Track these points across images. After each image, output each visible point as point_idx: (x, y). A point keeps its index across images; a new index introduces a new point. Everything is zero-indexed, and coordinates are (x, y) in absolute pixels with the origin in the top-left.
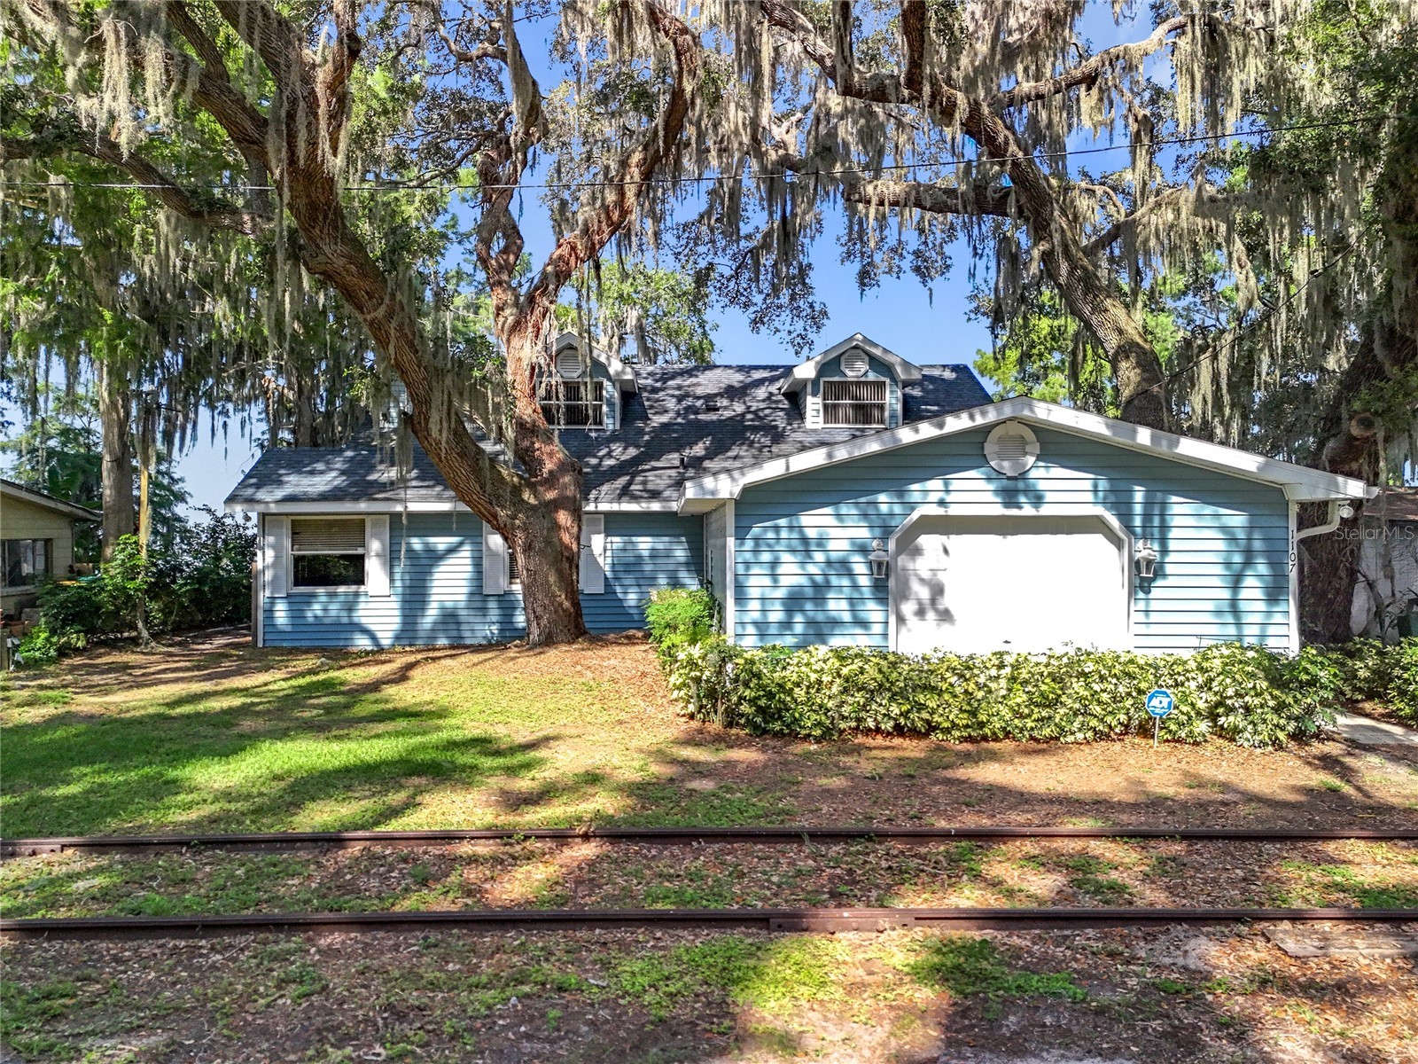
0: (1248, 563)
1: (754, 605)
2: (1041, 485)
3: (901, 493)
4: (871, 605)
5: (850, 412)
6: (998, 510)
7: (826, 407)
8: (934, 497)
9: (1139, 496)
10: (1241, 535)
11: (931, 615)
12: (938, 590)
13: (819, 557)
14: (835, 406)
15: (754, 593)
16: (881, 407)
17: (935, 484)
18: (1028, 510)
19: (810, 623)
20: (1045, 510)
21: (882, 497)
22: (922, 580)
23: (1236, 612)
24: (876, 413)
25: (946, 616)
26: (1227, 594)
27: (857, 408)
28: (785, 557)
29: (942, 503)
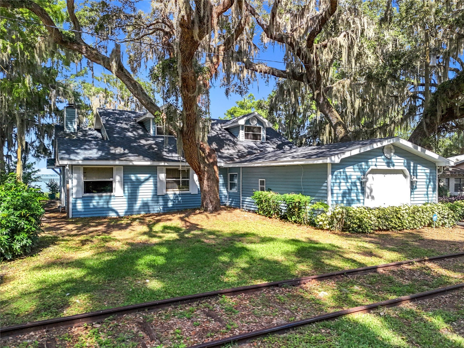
0: (430, 182)
1: (335, 195)
2: (394, 161)
3: (367, 162)
4: (360, 195)
5: (252, 137)
6: (386, 168)
7: (245, 134)
8: (374, 164)
9: (412, 164)
10: (428, 174)
11: (370, 197)
12: (371, 191)
13: (349, 181)
14: (248, 134)
15: (335, 191)
16: (260, 135)
17: (374, 160)
18: (392, 168)
19: (347, 200)
20: (396, 168)
21: (363, 163)
22: (368, 188)
23: (427, 194)
24: (259, 137)
25: (373, 198)
26: (426, 190)
27: (254, 135)
28: (342, 181)
29: (376, 165)
